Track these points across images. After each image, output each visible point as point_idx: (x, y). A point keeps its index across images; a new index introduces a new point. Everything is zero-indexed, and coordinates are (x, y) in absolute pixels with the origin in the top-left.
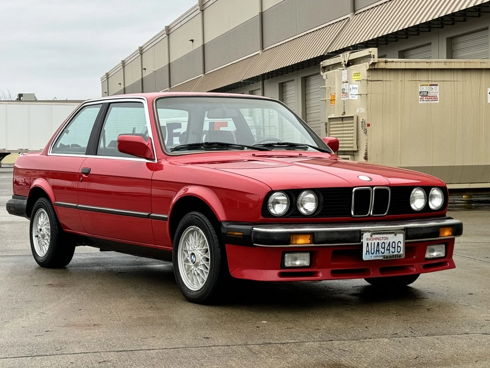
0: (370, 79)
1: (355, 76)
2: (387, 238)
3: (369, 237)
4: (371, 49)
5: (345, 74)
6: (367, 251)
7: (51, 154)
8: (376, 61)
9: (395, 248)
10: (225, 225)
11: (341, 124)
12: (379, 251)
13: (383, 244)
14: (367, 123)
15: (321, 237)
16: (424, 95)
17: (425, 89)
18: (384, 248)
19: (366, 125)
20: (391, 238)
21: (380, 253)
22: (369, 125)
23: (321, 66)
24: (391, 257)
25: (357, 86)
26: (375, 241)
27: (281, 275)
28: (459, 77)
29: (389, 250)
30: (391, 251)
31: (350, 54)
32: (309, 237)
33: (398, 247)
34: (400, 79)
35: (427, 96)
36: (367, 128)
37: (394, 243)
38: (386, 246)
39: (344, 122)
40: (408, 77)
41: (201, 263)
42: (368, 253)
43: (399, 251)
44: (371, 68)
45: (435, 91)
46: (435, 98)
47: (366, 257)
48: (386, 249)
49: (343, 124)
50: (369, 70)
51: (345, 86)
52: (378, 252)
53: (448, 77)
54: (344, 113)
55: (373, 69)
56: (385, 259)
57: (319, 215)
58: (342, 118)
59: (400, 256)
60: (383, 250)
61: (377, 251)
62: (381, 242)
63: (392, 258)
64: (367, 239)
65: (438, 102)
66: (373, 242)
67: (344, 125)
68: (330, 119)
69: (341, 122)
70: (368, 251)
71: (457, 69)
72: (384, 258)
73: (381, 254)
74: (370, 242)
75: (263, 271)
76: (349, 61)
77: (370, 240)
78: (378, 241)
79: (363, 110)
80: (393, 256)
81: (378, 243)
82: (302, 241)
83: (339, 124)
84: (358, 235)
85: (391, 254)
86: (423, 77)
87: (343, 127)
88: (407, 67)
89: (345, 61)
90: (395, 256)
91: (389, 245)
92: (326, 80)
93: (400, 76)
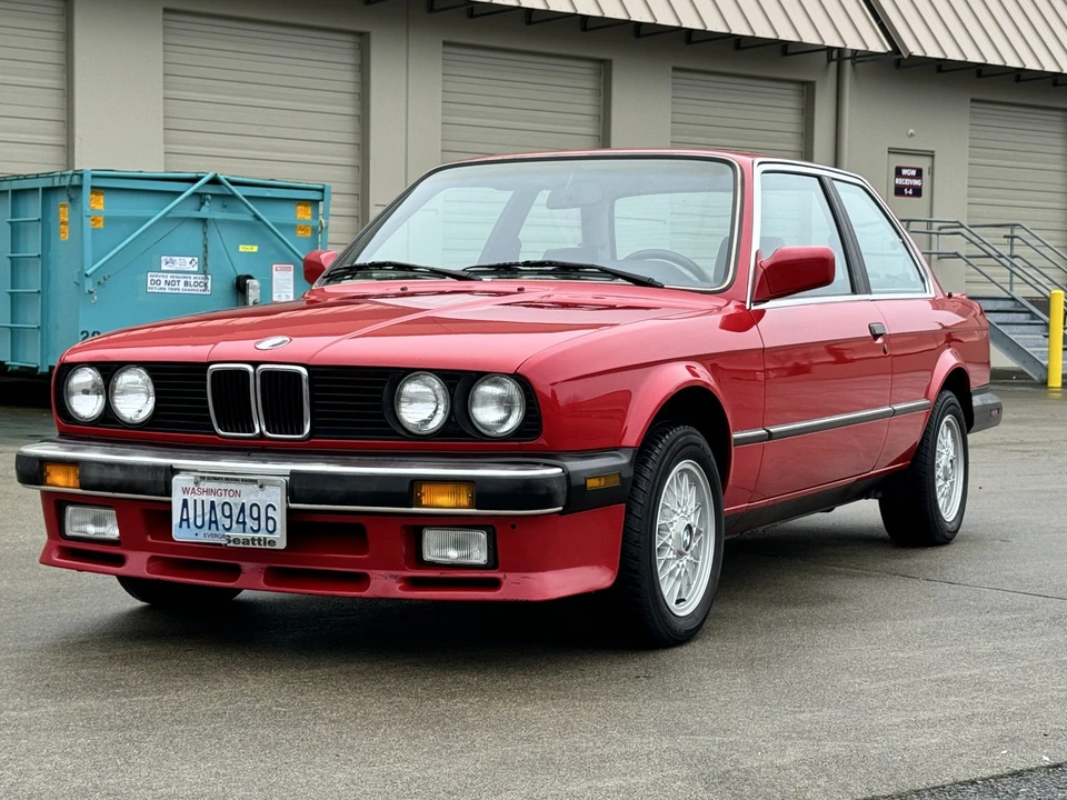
2: (236, 493)
3: (192, 485)
6: (182, 520)
9: (258, 519)
12: (216, 522)
13: (226, 507)
18: (230, 516)
20: (249, 495)
21: (220, 527)
24: (246, 541)
26: (204, 497)
29: (244, 523)
30: (248, 527)
33: (268, 518)
37: (255, 509)
38: (236, 512)
42: (185, 524)
43: (271, 529)
47: (180, 534)
48: (235, 518)
52: (213, 526)
56: (232, 544)
59: (272, 542)
60: (227, 523)
61: (211, 522)
62: (218, 500)
63: (251, 546)
64: (185, 491)
66: (199, 498)
70: (187, 520)
72: (230, 541)
73: (221, 531)
74: (190, 498)
77: (193, 492)
78: (212, 498)
80: (253, 539)
81: (212, 503)
84: (161, 477)
85: (250, 535)
90: (259, 539)
91: (242, 510)
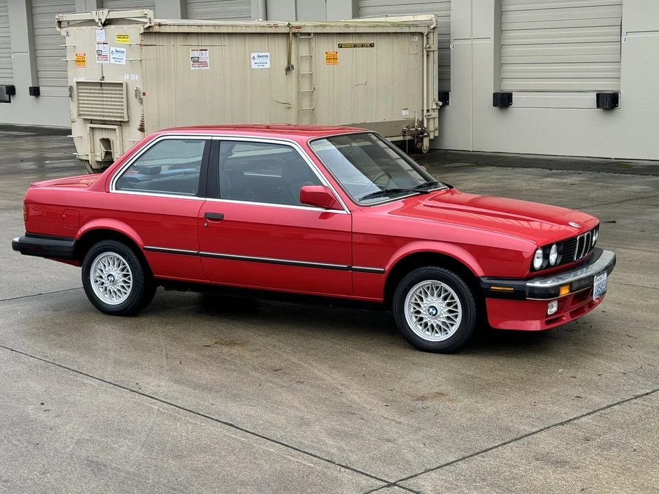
0: (144, 44)
1: (120, 38)
2: (601, 278)
4: (146, 11)
5: (101, 33)
6: (595, 292)
7: (114, 191)
8: (153, 24)
10: (484, 280)
11: (99, 90)
14: (142, 91)
15: (575, 286)
16: (196, 61)
17: (196, 54)
19: (142, 94)
22: (144, 94)
23: (56, 21)
25: (124, 50)
27: (547, 323)
28: (226, 41)
29: (602, 288)
31: (109, 12)
32: (568, 286)
33: (604, 284)
34: (172, 44)
35: (198, 61)
36: (142, 97)
38: (601, 285)
39: (103, 88)
40: (180, 41)
41: (445, 316)
44: (146, 31)
45: (205, 56)
46: (205, 64)
47: (594, 298)
49: (103, 90)
50: (144, 34)
51: (101, 47)
53: (216, 41)
54: (103, 77)
55: (148, 33)
57: (560, 264)
58: (101, 83)
60: (599, 290)
62: (599, 282)
65: (208, 68)
67: (104, 92)
68: (77, 82)
69: (99, 88)
71: (224, 34)
73: (598, 293)
75: (533, 322)
76: (106, 20)
77: (596, 282)
79: (136, 77)
82: (564, 292)
83: (97, 90)
84: (592, 280)
85: (602, 291)
86: (194, 41)
87: (102, 93)
88: (180, 31)
89: (100, 20)
92: (67, 37)
93: (172, 41)
